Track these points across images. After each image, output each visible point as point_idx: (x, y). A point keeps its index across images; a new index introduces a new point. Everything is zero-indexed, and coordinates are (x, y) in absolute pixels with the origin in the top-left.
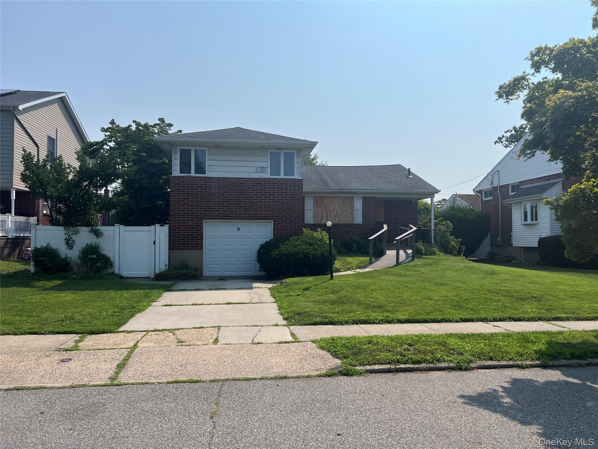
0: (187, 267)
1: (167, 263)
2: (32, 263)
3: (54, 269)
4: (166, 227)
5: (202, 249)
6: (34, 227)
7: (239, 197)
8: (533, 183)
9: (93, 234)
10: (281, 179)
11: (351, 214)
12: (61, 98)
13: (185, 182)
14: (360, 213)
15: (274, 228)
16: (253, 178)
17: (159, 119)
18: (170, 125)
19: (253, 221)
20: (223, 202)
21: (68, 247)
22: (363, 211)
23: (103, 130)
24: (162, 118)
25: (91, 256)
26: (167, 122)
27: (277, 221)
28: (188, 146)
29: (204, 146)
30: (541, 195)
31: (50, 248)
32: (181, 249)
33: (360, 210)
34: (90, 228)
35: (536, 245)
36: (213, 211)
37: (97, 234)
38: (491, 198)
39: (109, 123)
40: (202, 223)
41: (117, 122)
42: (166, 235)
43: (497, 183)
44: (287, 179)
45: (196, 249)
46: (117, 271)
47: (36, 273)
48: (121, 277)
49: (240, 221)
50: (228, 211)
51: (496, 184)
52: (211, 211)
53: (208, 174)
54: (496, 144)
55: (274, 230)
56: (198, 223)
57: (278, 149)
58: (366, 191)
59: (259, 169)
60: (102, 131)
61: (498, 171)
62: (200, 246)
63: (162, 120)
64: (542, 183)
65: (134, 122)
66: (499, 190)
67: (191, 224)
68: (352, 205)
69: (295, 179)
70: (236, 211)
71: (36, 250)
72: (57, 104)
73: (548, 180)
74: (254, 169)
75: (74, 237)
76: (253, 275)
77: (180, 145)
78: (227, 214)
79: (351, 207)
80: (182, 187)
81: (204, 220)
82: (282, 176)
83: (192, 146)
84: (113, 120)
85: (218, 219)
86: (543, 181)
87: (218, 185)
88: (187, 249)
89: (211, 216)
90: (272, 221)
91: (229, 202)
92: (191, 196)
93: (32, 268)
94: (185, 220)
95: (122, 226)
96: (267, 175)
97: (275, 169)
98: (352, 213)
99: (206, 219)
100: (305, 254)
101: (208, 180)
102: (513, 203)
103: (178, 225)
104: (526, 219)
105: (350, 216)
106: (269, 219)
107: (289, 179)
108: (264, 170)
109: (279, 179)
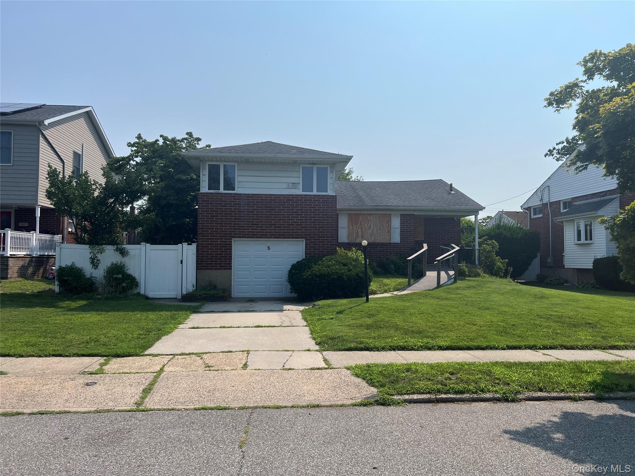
0: (215, 287)
1: (195, 284)
2: (57, 283)
3: (79, 289)
4: (194, 246)
5: (231, 269)
6: (59, 245)
7: (270, 215)
8: (587, 199)
9: (118, 253)
10: (314, 195)
11: (388, 232)
12: (87, 112)
13: (213, 199)
14: (398, 231)
15: (306, 247)
16: (284, 195)
17: (187, 134)
18: (199, 140)
19: (284, 239)
20: (253, 219)
21: (93, 267)
22: (401, 230)
23: (130, 145)
24: (190, 132)
25: (116, 276)
26: (195, 136)
27: (308, 240)
28: (217, 161)
29: (234, 161)
30: (596, 213)
31: (75, 267)
32: (209, 269)
33: (398, 228)
34: (115, 246)
35: (590, 266)
36: (243, 229)
37: (123, 253)
38: (541, 216)
39: (136, 138)
40: (231, 242)
41: (144, 137)
42: (194, 254)
43: (548, 200)
44: (319, 196)
45: (224, 269)
46: (142, 292)
47: (60, 293)
48: (147, 298)
49: (270, 239)
50: (258, 229)
51: (546, 201)
52: (240, 229)
53: (238, 191)
54: (546, 157)
55: (306, 249)
56: (227, 242)
57: (311, 164)
58: (404, 208)
59: (291, 185)
60: (129, 146)
61: (549, 187)
62: (228, 266)
63: (190, 134)
64: (597, 199)
65: (161, 136)
66: (550, 207)
67: (219, 243)
68: (389, 222)
69: (328, 196)
70: (267, 230)
71: (61, 269)
72: (83, 118)
73: (604, 196)
74: (285, 186)
75: (99, 256)
76: (283, 296)
77: (209, 161)
78: (257, 232)
79: (388, 225)
80: (210, 204)
81: (233, 239)
82: (315, 192)
83: (221, 161)
84: (139, 134)
85: (247, 237)
86: (598, 198)
87: (247, 202)
88: (215, 269)
89: (240, 234)
90: (304, 240)
91: (259, 219)
92: (220, 214)
93: (56, 288)
94: (213, 239)
95: (148, 245)
96: (299, 191)
97: (307, 186)
98: (389, 232)
99: (235, 237)
100: (339, 275)
101: (238, 197)
102: (565, 221)
103: (206, 244)
104: (579, 239)
105: (387, 234)
106: (301, 238)
107: (322, 196)
108: (296, 186)
109: (311, 195)
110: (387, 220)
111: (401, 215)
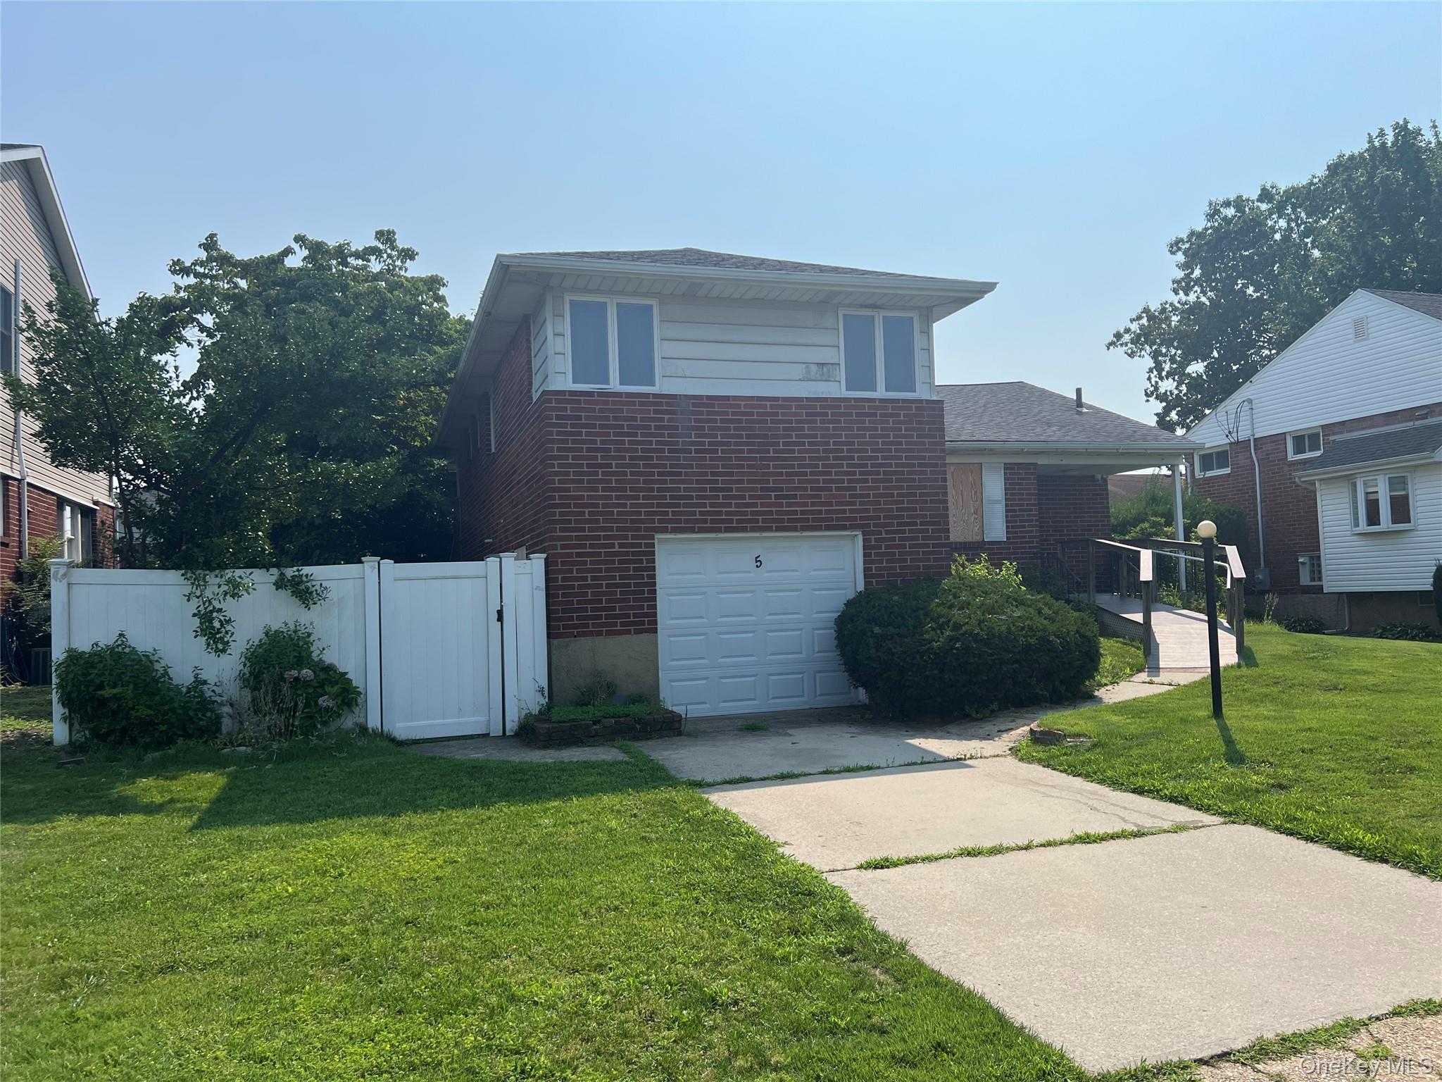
0: (611, 689)
1: (545, 685)
2: (58, 710)
3: (163, 728)
4: (538, 561)
5: (655, 631)
6: (65, 575)
7: (762, 459)
8: (1372, 427)
9: (285, 594)
10: (881, 400)
11: (976, 513)
12: (24, 163)
13: (593, 410)
14: (1000, 509)
15: (865, 555)
16: (801, 399)
17: (379, 235)
18: (409, 254)
19: (805, 534)
20: (713, 474)
21: (208, 645)
22: (1006, 505)
23: (178, 268)
24: (389, 232)
25: (295, 673)
26: (401, 244)
27: (873, 533)
28: (597, 291)
29: (647, 295)
30: (1433, 455)
31: (127, 650)
32: (591, 634)
33: (998, 502)
34: (274, 571)
35: (1426, 584)
36: (686, 505)
37: (304, 593)
38: (1227, 471)
39: (200, 246)
40: (653, 545)
41: (225, 246)
42: (538, 588)
43: (1249, 432)
44: (897, 401)
45: (637, 632)
46: (373, 722)
47: (74, 747)
48: (393, 740)
49: (765, 534)
50: (730, 505)
51: (1244, 434)
52: (678, 505)
53: (663, 386)
55: (865, 562)
56: (639, 545)
57: (867, 307)
59: (814, 368)
60: (174, 272)
61: (1250, 401)
62: (647, 623)
63: (386, 237)
64: (1405, 424)
65: (298, 239)
66: (1255, 450)
67: (617, 549)
68: (978, 486)
69: (921, 401)
70: (755, 505)
71: (74, 657)
72: (15, 181)
73: (1425, 417)
74: (799, 371)
75: (230, 607)
76: (806, 707)
77: (574, 289)
78: (727, 513)
79: (976, 492)
80: (586, 426)
81: (658, 536)
82: (881, 392)
83: (611, 292)
84: (212, 236)
85: (701, 530)
86: (1410, 421)
87: (696, 421)
88: (609, 633)
89: (679, 521)
90: (859, 533)
91: (731, 474)
92: (615, 458)
93: (58, 730)
94: (598, 537)
95: (387, 564)
96: (837, 389)
97: (860, 374)
98: (979, 512)
99: (665, 531)
101: (668, 404)
102: (1320, 480)
103: (578, 555)
104: (1373, 518)
105: (973, 519)
106: (852, 527)
107: (904, 401)
108: (828, 371)
109: (873, 400)
110: (971, 479)
111: (1008, 467)
